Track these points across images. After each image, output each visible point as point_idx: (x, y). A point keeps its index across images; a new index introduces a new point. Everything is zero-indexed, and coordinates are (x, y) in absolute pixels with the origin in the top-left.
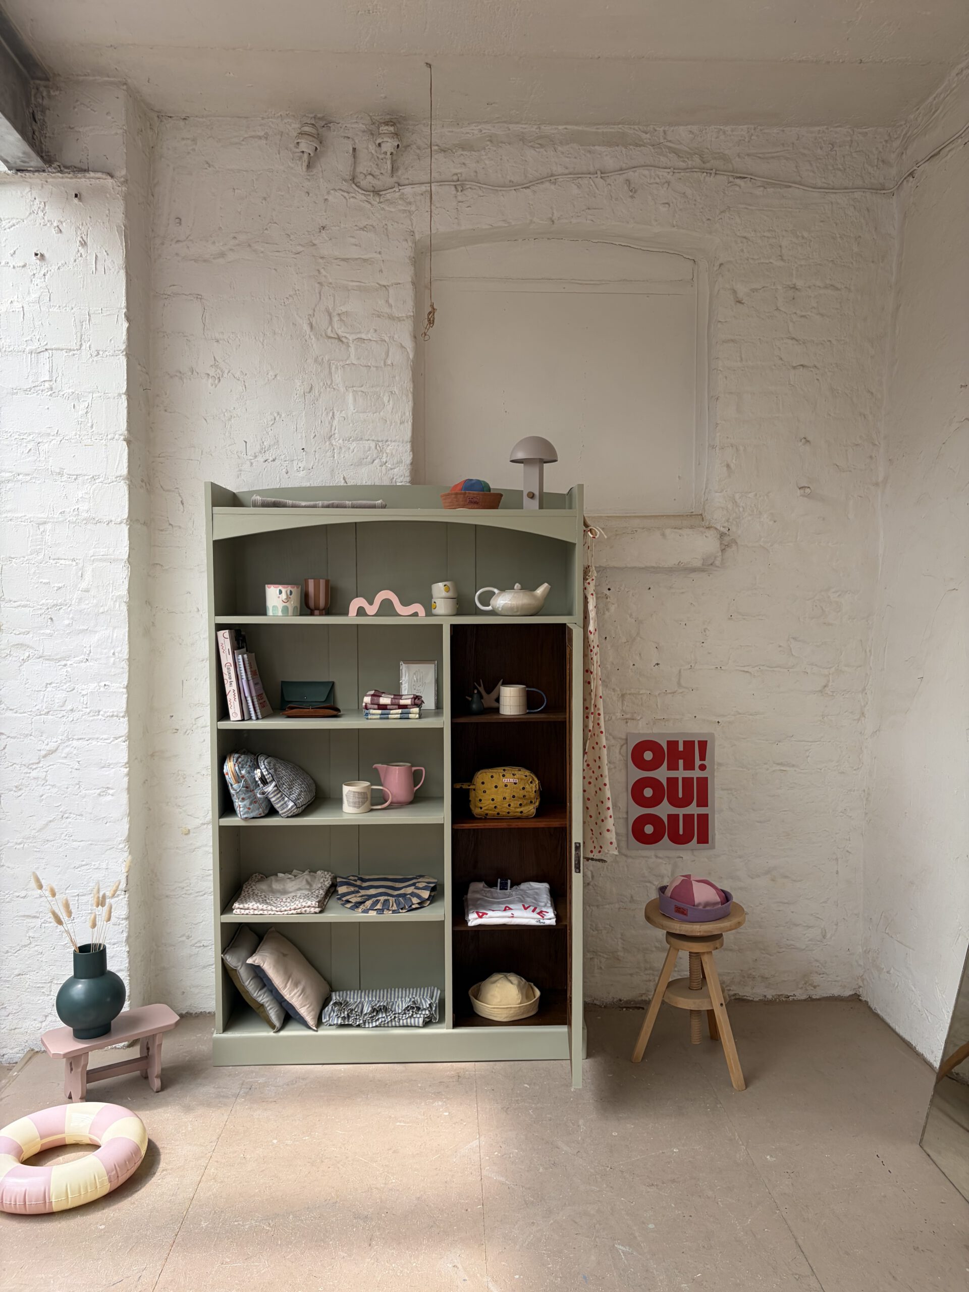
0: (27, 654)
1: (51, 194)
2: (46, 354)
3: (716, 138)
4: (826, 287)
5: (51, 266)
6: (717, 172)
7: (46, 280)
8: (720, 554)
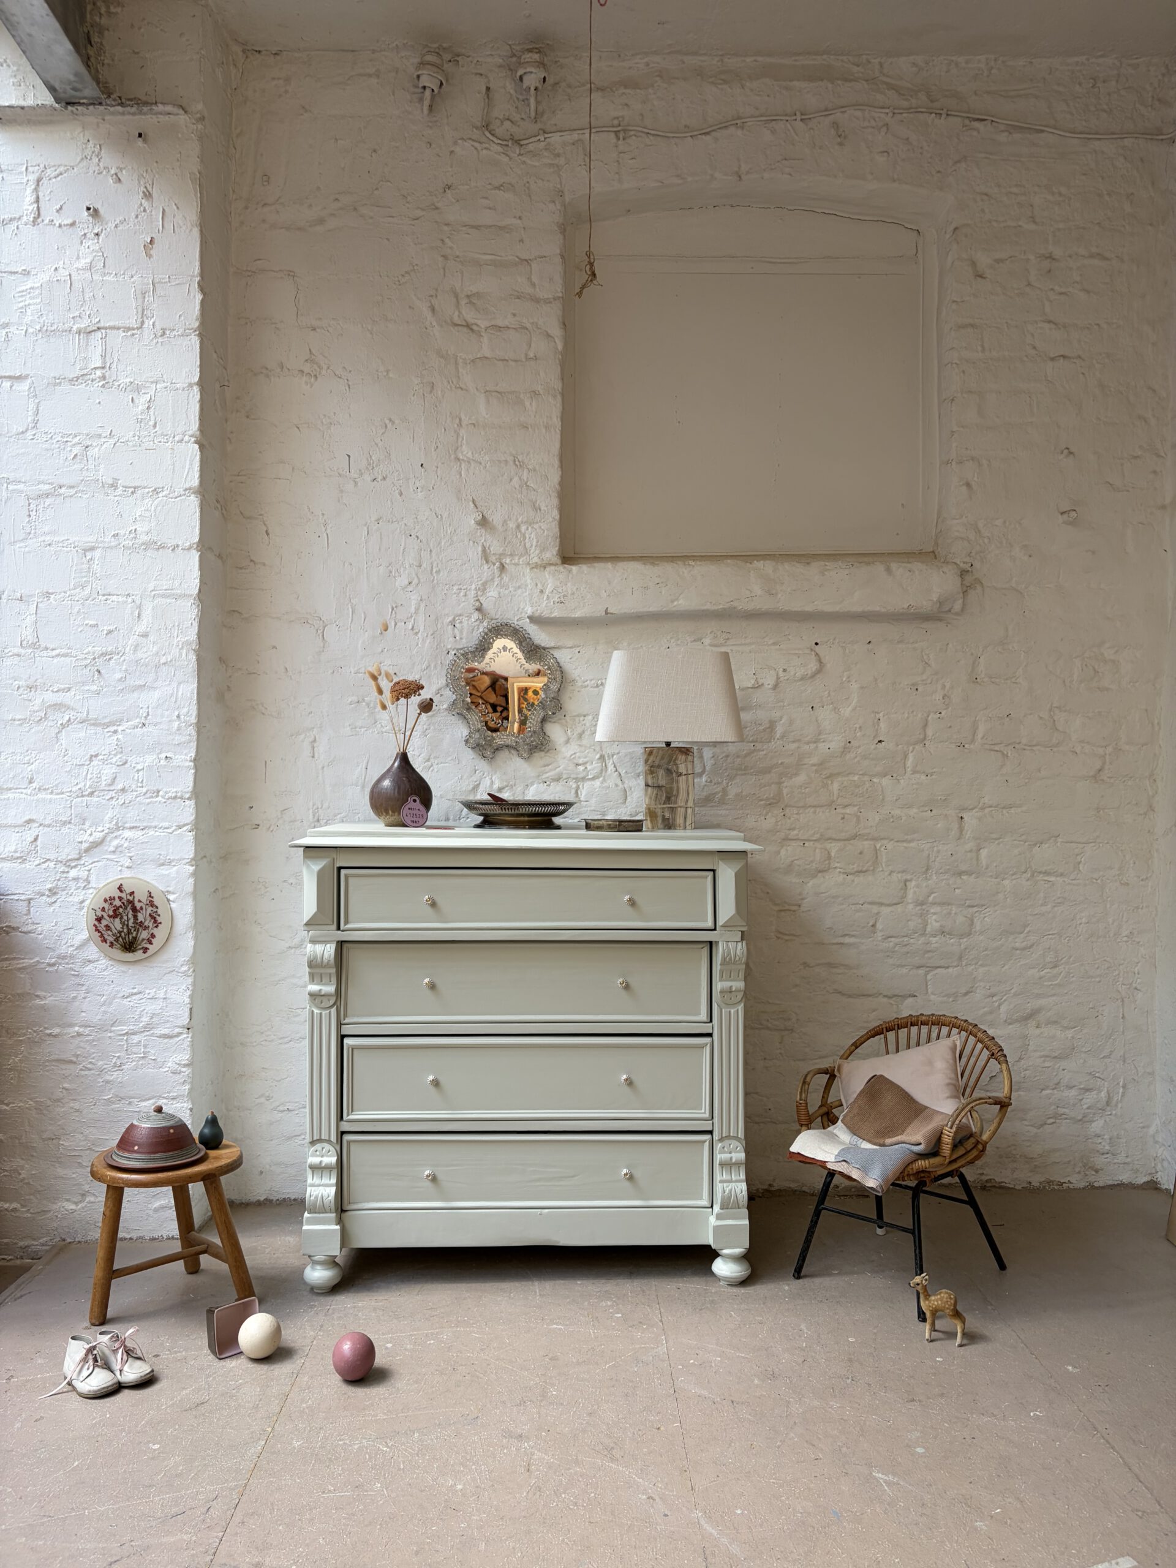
0: (67, 718)
1: (109, 134)
2: (99, 335)
3: (946, 72)
4: (1092, 256)
5: (106, 224)
6: (949, 113)
7: (100, 240)
8: (961, 595)
